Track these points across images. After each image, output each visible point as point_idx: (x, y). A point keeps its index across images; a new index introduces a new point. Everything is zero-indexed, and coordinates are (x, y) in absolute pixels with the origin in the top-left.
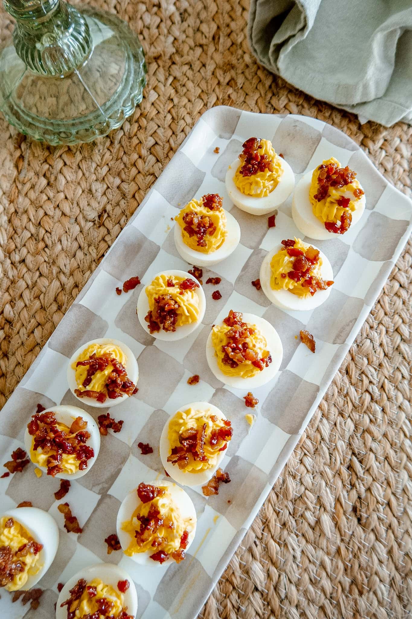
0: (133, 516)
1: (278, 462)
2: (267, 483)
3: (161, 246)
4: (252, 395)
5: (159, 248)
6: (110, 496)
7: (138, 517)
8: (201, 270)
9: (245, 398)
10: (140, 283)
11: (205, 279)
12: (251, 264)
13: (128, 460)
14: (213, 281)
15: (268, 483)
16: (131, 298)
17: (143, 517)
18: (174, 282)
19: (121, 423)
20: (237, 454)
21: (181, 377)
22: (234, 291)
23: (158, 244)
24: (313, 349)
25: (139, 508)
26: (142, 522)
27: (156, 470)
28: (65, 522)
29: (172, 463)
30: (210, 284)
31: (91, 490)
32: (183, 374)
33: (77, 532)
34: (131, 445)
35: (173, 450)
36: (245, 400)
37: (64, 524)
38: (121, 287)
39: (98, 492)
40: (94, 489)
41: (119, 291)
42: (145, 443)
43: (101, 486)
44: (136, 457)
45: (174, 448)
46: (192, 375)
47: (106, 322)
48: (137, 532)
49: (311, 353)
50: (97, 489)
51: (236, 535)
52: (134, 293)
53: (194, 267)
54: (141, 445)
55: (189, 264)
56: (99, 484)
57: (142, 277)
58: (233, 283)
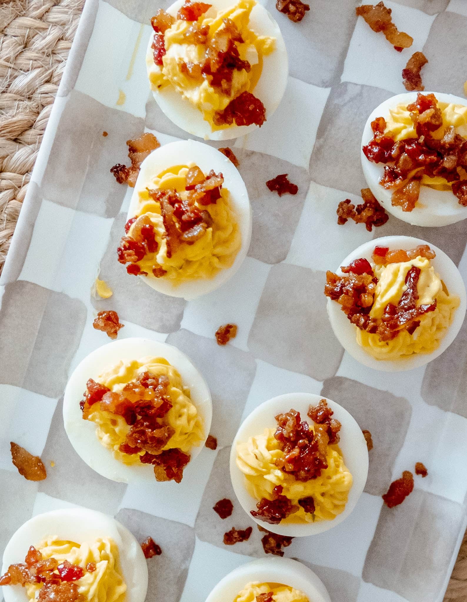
0: (260, 65)
1: (31, 225)
2: (43, 183)
3: (363, 583)
4: (109, 334)
5: (365, 576)
6: (324, 85)
7: (249, 66)
8: (267, 552)
9: (120, 326)
10: (384, 497)
11: (257, 536)
12: (173, 589)
13: (309, 157)
14: (236, 535)
15: (39, 185)
16: (393, 463)
17: (239, 69)
18: (301, 511)
19: (342, 221)
20: (111, 221)
21: (252, 335)
22: (192, 525)
23: (370, 585)
24: (15, 448)
25: (254, 81)
26: (239, 60)
27: (253, 153)
28: (391, 19)
29: (214, 175)
30: (244, 528)
31: (363, 86)
32: (249, 342)
33: (363, 7)
34: (313, 185)
35: (219, 196)
36: (121, 321)
37: (392, 15)
38: (418, 479)
39: (349, 87)
40: (357, 90)
41: (422, 471)
42: (287, 197)
43: (347, 98)
44: (296, 167)
45: (219, 201)
46: (234, 342)
47: (429, 403)
48: (241, 41)
49: (16, 442)
50: (352, 91)
51: (75, 82)
52: (391, 475)
53: (281, 554)
54: (293, 190)
55: (295, 559)
56: (352, 100)
57: (383, 509)
58: (198, 541)
